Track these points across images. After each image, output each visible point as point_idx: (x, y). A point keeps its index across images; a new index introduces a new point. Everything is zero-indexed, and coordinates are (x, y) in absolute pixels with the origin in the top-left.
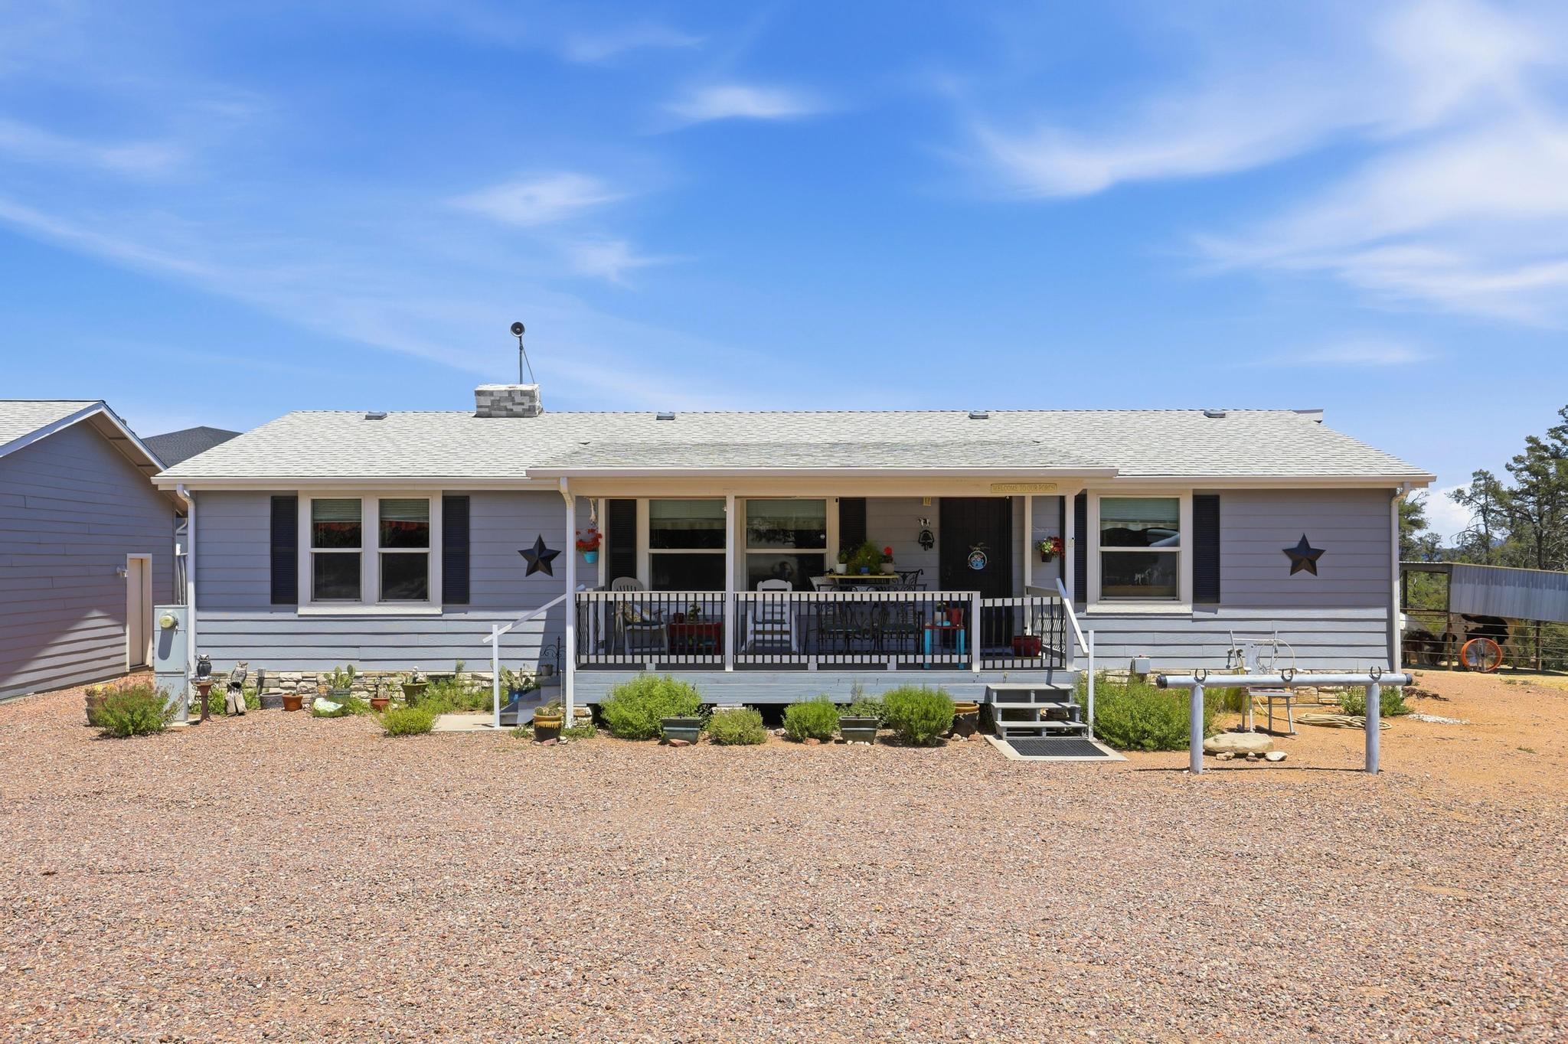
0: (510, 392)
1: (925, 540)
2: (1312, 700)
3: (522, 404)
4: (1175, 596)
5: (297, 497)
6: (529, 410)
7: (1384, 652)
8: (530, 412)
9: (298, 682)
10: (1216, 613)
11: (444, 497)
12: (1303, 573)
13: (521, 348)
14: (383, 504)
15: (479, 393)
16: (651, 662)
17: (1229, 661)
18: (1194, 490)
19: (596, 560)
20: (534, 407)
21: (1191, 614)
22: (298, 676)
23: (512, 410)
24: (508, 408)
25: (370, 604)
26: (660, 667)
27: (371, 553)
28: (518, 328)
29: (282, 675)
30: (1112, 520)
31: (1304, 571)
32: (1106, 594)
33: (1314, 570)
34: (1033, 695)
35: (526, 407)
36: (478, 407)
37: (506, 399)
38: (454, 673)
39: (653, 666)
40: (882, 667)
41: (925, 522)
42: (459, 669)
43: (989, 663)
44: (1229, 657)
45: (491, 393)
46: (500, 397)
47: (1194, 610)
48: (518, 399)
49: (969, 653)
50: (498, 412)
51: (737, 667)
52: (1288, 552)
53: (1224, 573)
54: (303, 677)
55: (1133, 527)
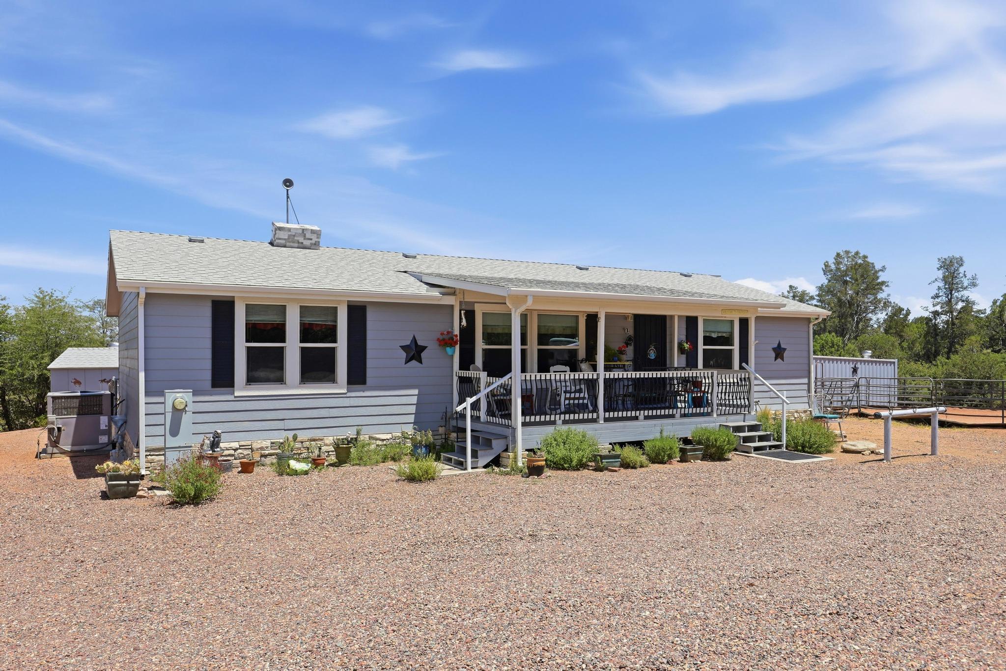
0: (303, 230)
1: (629, 341)
3: (311, 239)
5: (233, 302)
6: (315, 244)
7: (807, 400)
8: (315, 246)
9: (235, 450)
11: (348, 306)
12: (779, 361)
14: (304, 310)
16: (560, 419)
18: (739, 316)
20: (319, 242)
22: (236, 445)
23: (302, 243)
24: (300, 241)
25: (293, 386)
26: (565, 422)
27: (293, 347)
28: (288, 183)
30: (708, 331)
31: (779, 359)
33: (783, 359)
35: (313, 242)
36: (273, 238)
37: (300, 235)
38: (355, 436)
39: (561, 421)
41: (627, 330)
42: (358, 433)
45: (289, 230)
46: (296, 233)
48: (308, 235)
50: (292, 244)
52: (774, 349)
54: (240, 446)
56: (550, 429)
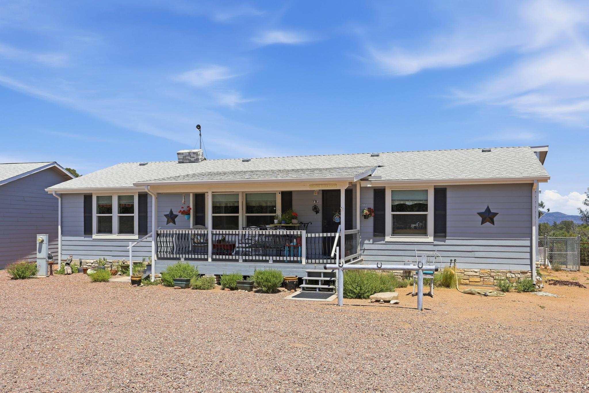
0: (189, 153)
1: (316, 209)
2: (491, 283)
3: (194, 157)
4: (426, 234)
5: (92, 195)
6: (197, 160)
7: (528, 262)
8: (197, 161)
9: (92, 263)
10: (445, 242)
11: (139, 195)
12: (488, 224)
13: (200, 135)
14: (119, 197)
15: (178, 154)
16: (182, 257)
17: (451, 264)
18: (434, 186)
19: (189, 218)
20: (198, 158)
21: (433, 243)
22: (92, 261)
23: (190, 160)
24: (189, 159)
25: (115, 234)
26: (186, 259)
27: (115, 215)
28: (199, 127)
29: (87, 261)
30: (398, 200)
31: (488, 223)
32: (394, 232)
33: (493, 222)
34: (322, 274)
36: (179, 159)
37: (188, 156)
38: (142, 262)
40: (267, 261)
41: (316, 202)
42: (144, 260)
43: (310, 261)
44: (451, 263)
45: (183, 154)
46: (186, 155)
47: (434, 240)
48: (192, 155)
49: (301, 256)
50: (186, 161)
51: (213, 260)
52: (480, 214)
53: (448, 224)
54: (94, 262)
55: (408, 203)
56: (175, 262)
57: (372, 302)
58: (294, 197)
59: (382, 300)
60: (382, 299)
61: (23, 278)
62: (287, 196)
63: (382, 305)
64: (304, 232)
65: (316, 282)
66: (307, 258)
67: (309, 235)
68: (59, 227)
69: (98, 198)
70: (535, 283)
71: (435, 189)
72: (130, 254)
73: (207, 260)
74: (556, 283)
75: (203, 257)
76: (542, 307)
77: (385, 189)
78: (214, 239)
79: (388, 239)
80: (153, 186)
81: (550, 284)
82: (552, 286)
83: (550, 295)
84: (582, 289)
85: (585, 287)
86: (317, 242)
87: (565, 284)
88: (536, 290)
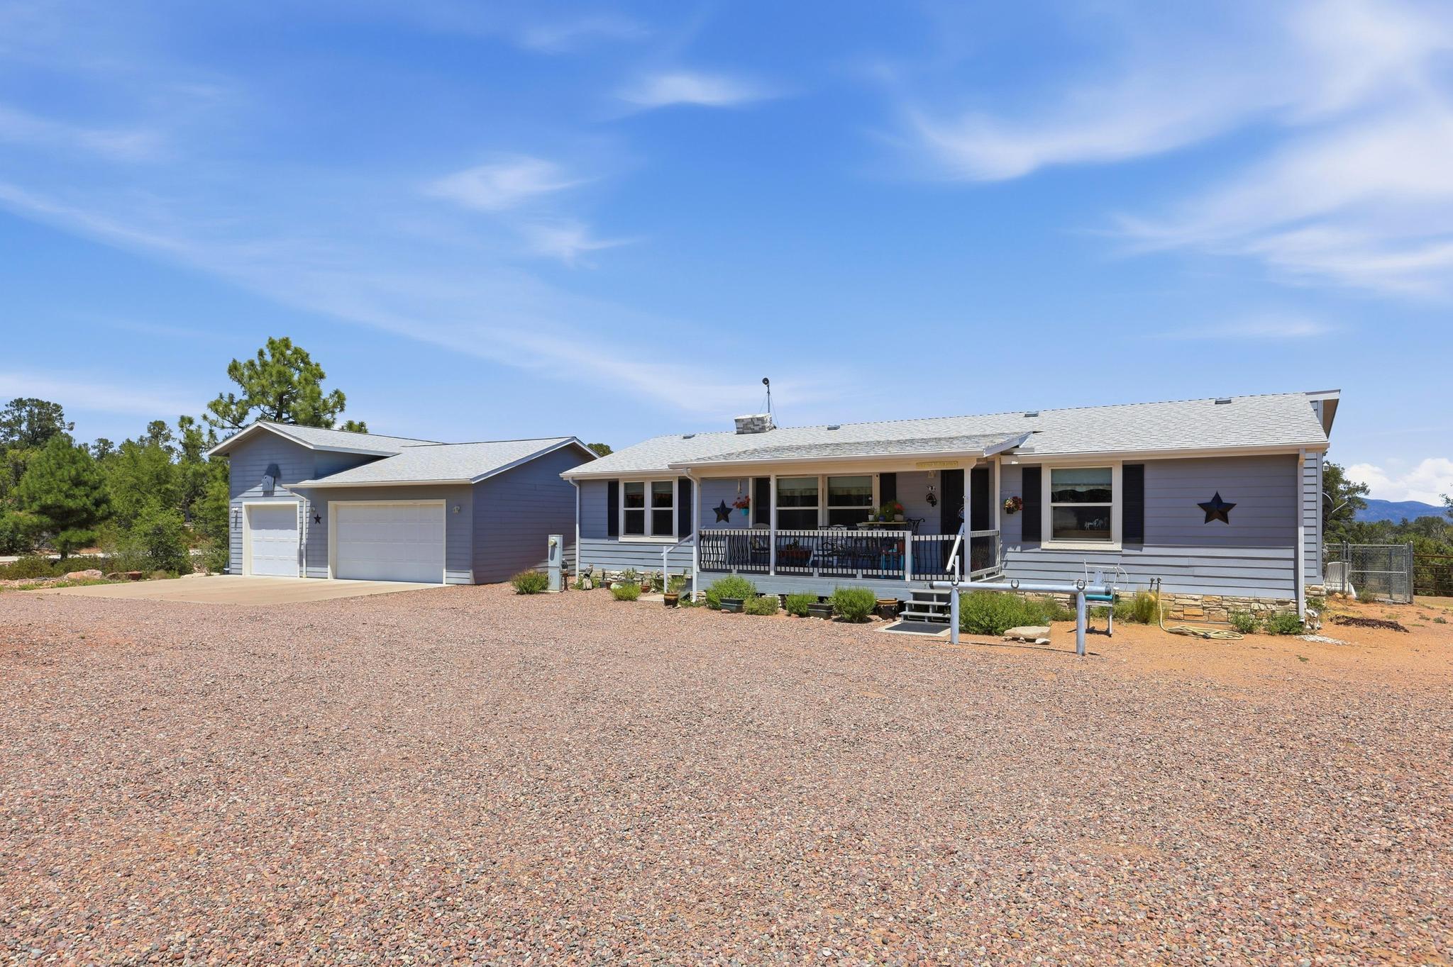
0: (752, 419)
1: (931, 499)
2: (1222, 619)
3: (759, 425)
4: (1110, 538)
5: (618, 482)
7: (1291, 585)
8: (762, 430)
9: (618, 576)
10: (1141, 550)
11: (679, 480)
12: (1216, 522)
13: (769, 392)
14: (653, 485)
15: (736, 421)
17: (1151, 586)
18: (1123, 461)
19: (747, 513)
20: (764, 426)
21: (1121, 551)
22: (618, 573)
23: (754, 429)
24: (752, 428)
25: (648, 536)
26: (739, 571)
27: (648, 509)
28: (766, 381)
29: (613, 572)
30: (1062, 485)
31: (1217, 520)
32: (1058, 533)
33: (1225, 519)
34: (935, 597)
35: (761, 427)
36: (737, 428)
37: (750, 423)
39: (736, 570)
40: (854, 576)
41: (932, 488)
42: (685, 573)
43: (917, 577)
44: (1152, 584)
45: (743, 420)
46: (747, 422)
47: (1123, 548)
48: (756, 423)
49: (904, 570)
50: (747, 431)
51: (777, 573)
52: (1202, 506)
53: (1147, 523)
54: (620, 574)
55: (1079, 489)
56: (725, 576)
57: (1006, 640)
58: (899, 482)
59: (1022, 638)
60: (1022, 635)
61: (531, 593)
62: (888, 481)
63: (1022, 645)
64: (908, 534)
65: (926, 609)
66: (914, 572)
67: (916, 538)
68: (577, 526)
69: (626, 485)
70: (1303, 620)
71: (1123, 466)
72: (665, 563)
73: (768, 573)
74: (1349, 621)
75: (762, 568)
76: (1302, 660)
77: (1040, 468)
78: (778, 544)
79: (1045, 545)
80: (695, 469)
81: (1338, 624)
82: (1342, 626)
83: (1330, 641)
84: (1400, 634)
85: (1406, 631)
86: (934, 548)
87: (1367, 625)
88: (1304, 632)
